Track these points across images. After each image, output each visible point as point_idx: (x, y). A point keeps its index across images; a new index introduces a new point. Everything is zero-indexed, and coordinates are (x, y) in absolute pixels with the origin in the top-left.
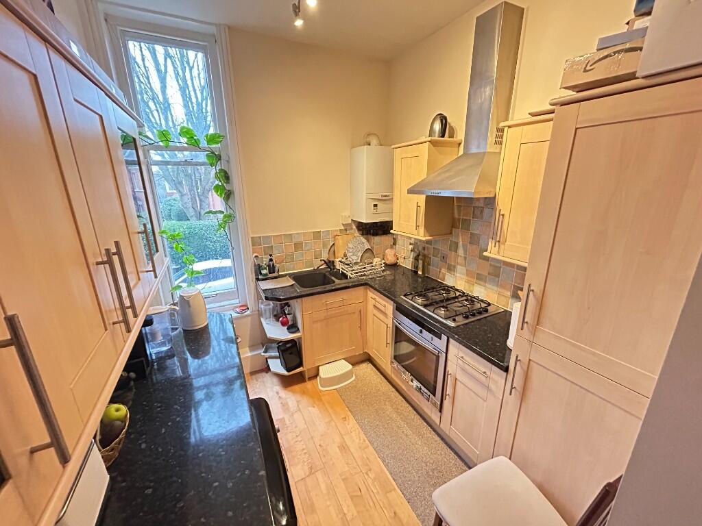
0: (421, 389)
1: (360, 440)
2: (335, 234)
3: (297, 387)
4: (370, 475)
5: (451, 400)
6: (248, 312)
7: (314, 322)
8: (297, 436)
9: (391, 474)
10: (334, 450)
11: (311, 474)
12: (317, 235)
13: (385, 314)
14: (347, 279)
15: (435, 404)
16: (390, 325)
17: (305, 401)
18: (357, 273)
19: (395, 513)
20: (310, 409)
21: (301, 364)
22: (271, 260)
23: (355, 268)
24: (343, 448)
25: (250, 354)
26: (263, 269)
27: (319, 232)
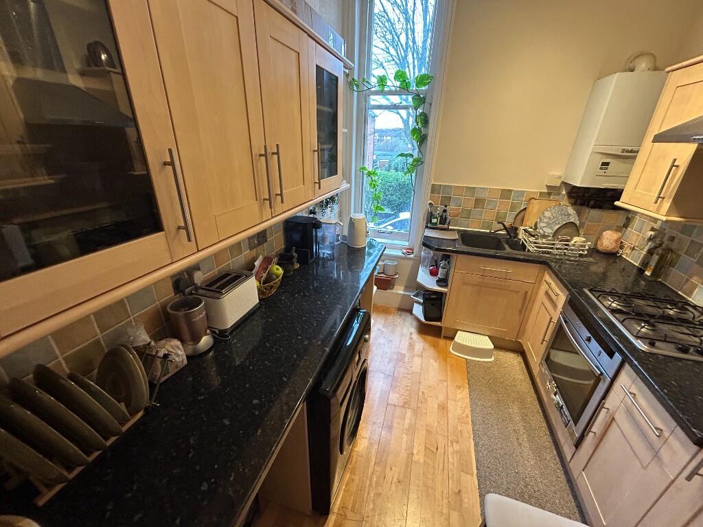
0: (562, 407)
1: (463, 413)
2: (531, 196)
3: (429, 338)
4: (454, 445)
5: (596, 441)
6: (412, 256)
7: (465, 284)
8: (408, 374)
9: (477, 461)
10: (433, 404)
11: (403, 406)
12: (506, 194)
13: (555, 305)
14: (524, 251)
15: (572, 434)
16: (555, 320)
17: (431, 352)
18: (540, 247)
19: (459, 491)
20: (431, 360)
21: (439, 319)
22: (445, 211)
23: (540, 241)
24: (443, 408)
25: (402, 292)
26: (434, 218)
27: (511, 191)
